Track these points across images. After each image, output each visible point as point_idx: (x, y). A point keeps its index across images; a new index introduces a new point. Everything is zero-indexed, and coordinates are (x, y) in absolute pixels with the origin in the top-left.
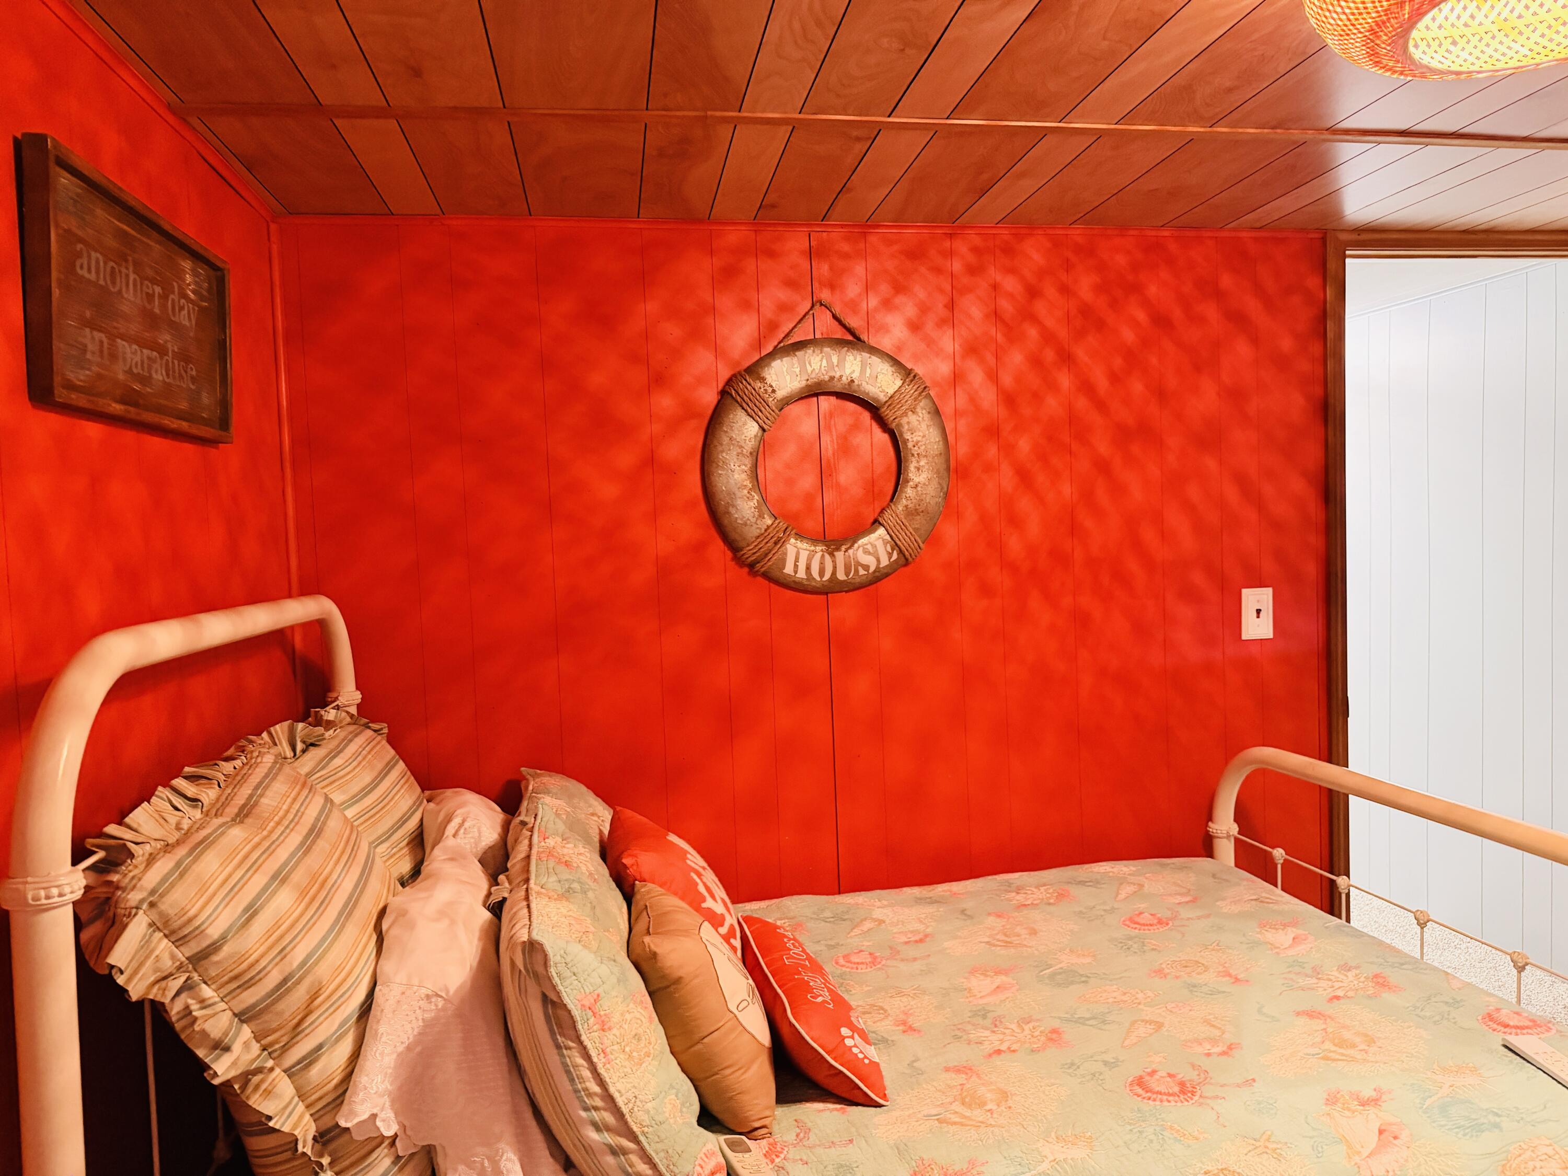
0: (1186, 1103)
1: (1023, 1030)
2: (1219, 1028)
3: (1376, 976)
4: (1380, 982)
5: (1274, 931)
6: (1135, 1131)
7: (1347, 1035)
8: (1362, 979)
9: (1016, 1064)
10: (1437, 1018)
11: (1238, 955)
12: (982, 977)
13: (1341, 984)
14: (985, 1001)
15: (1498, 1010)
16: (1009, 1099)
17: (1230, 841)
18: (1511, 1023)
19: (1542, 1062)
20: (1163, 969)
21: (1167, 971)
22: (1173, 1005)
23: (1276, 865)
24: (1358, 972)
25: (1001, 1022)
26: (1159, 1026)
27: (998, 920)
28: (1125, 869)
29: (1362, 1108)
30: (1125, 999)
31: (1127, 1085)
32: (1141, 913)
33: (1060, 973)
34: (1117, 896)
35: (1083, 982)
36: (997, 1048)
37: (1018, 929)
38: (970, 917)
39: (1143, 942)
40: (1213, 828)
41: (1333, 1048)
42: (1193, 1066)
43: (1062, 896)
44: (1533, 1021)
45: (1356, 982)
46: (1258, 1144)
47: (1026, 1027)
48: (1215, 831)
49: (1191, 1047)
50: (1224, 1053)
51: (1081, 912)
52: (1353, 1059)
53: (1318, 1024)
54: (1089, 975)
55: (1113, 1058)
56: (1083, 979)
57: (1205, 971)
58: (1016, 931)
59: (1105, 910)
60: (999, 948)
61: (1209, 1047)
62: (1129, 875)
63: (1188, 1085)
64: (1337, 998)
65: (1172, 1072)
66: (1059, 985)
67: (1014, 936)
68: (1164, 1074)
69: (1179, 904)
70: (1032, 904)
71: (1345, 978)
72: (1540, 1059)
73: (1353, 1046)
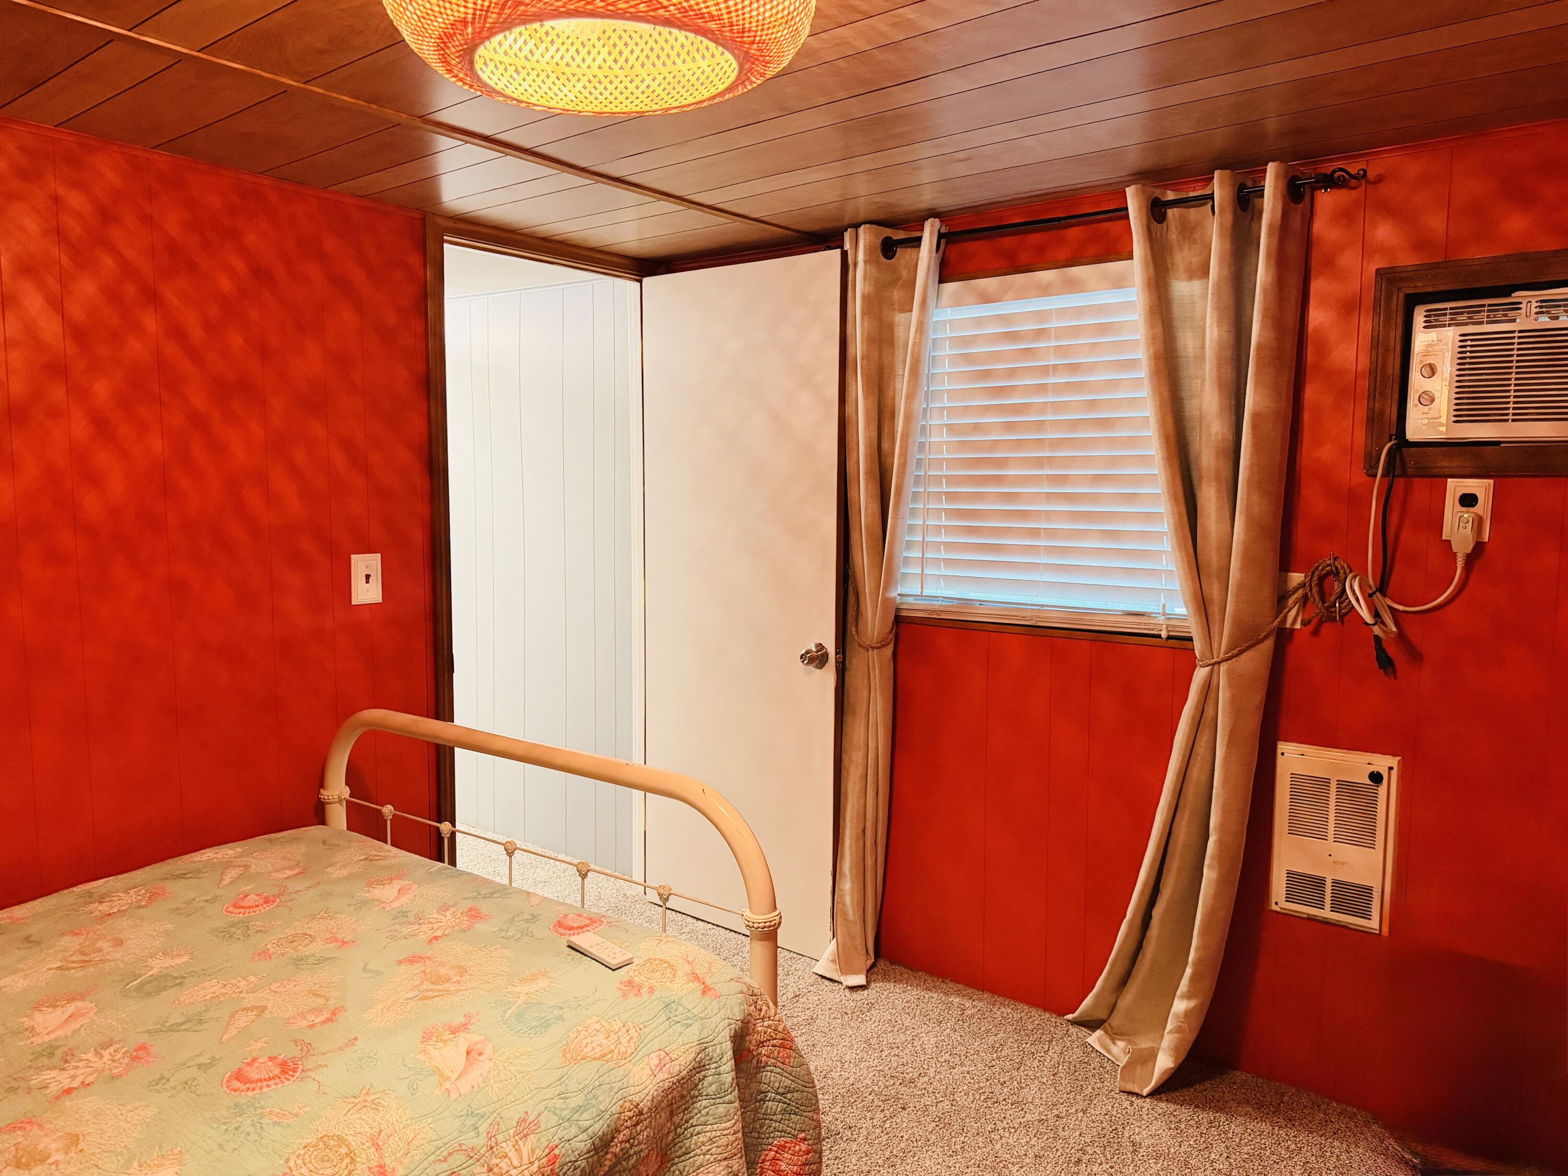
0: (287, 1082)
1: (102, 1056)
2: (324, 996)
3: (470, 910)
4: (474, 915)
5: (381, 887)
6: (230, 1129)
7: (443, 971)
8: (459, 915)
9: (91, 1098)
10: (518, 936)
11: (346, 918)
12: (50, 1010)
13: (440, 924)
14: (53, 1036)
15: (566, 916)
16: (80, 1142)
17: (341, 805)
18: (575, 925)
19: (594, 952)
20: (268, 949)
21: (272, 950)
22: (278, 985)
23: (386, 821)
24: (454, 910)
25: (73, 1055)
26: (262, 1009)
27: (75, 938)
28: (231, 852)
29: (453, 1036)
30: (225, 991)
31: (224, 1083)
32: (246, 896)
33: (151, 982)
34: (220, 882)
35: (177, 984)
36: (66, 1087)
37: (100, 944)
38: (38, 943)
39: (248, 926)
40: (326, 794)
41: (431, 987)
42: (296, 1042)
43: (154, 896)
44: (590, 919)
45: (453, 919)
46: (357, 1101)
47: (106, 1053)
48: (326, 797)
49: (294, 1023)
50: (329, 1020)
51: (178, 908)
52: (448, 992)
53: (418, 968)
54: (185, 975)
55: (210, 1059)
56: (178, 981)
57: (311, 942)
58: (98, 945)
59: (206, 901)
60: (73, 971)
61: (313, 1018)
62: (235, 857)
63: (290, 1063)
64: (436, 938)
65: (272, 1055)
66: (149, 994)
67: (94, 953)
68: (266, 1059)
69: (289, 877)
70: (119, 911)
71: (443, 918)
72: (594, 951)
73: (448, 980)
